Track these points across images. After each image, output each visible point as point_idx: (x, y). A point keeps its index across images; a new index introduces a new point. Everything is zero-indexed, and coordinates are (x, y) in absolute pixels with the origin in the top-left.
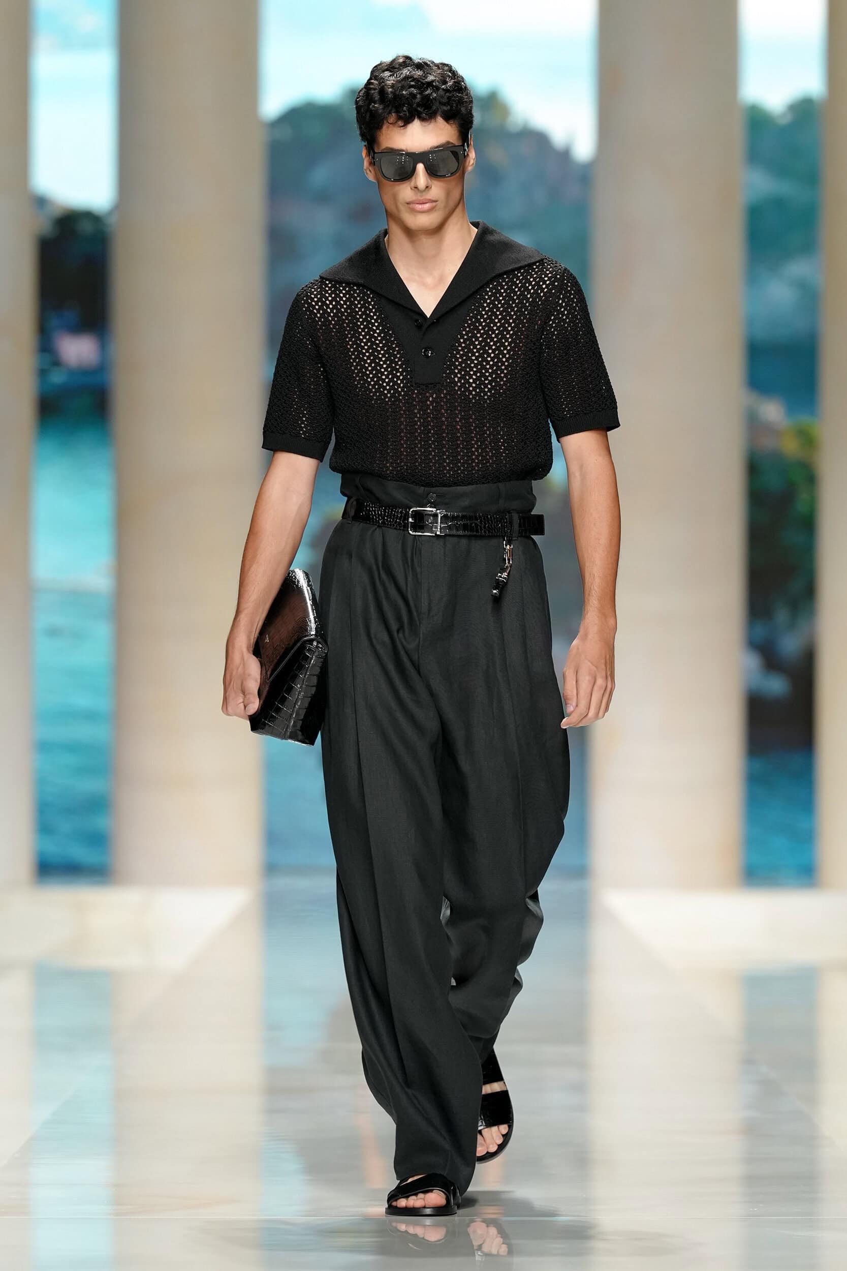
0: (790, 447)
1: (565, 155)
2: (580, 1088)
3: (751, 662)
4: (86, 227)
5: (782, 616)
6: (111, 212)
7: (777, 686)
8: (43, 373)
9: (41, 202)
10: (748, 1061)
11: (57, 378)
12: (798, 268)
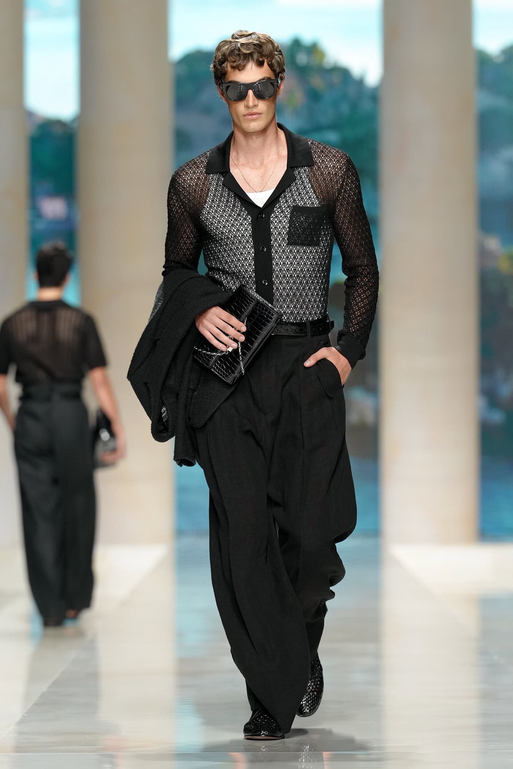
0: (504, 266)
1: (360, 83)
6: (74, 120)
7: (497, 417)
8: (32, 223)
9: (30, 114)
11: (41, 226)
12: (508, 153)
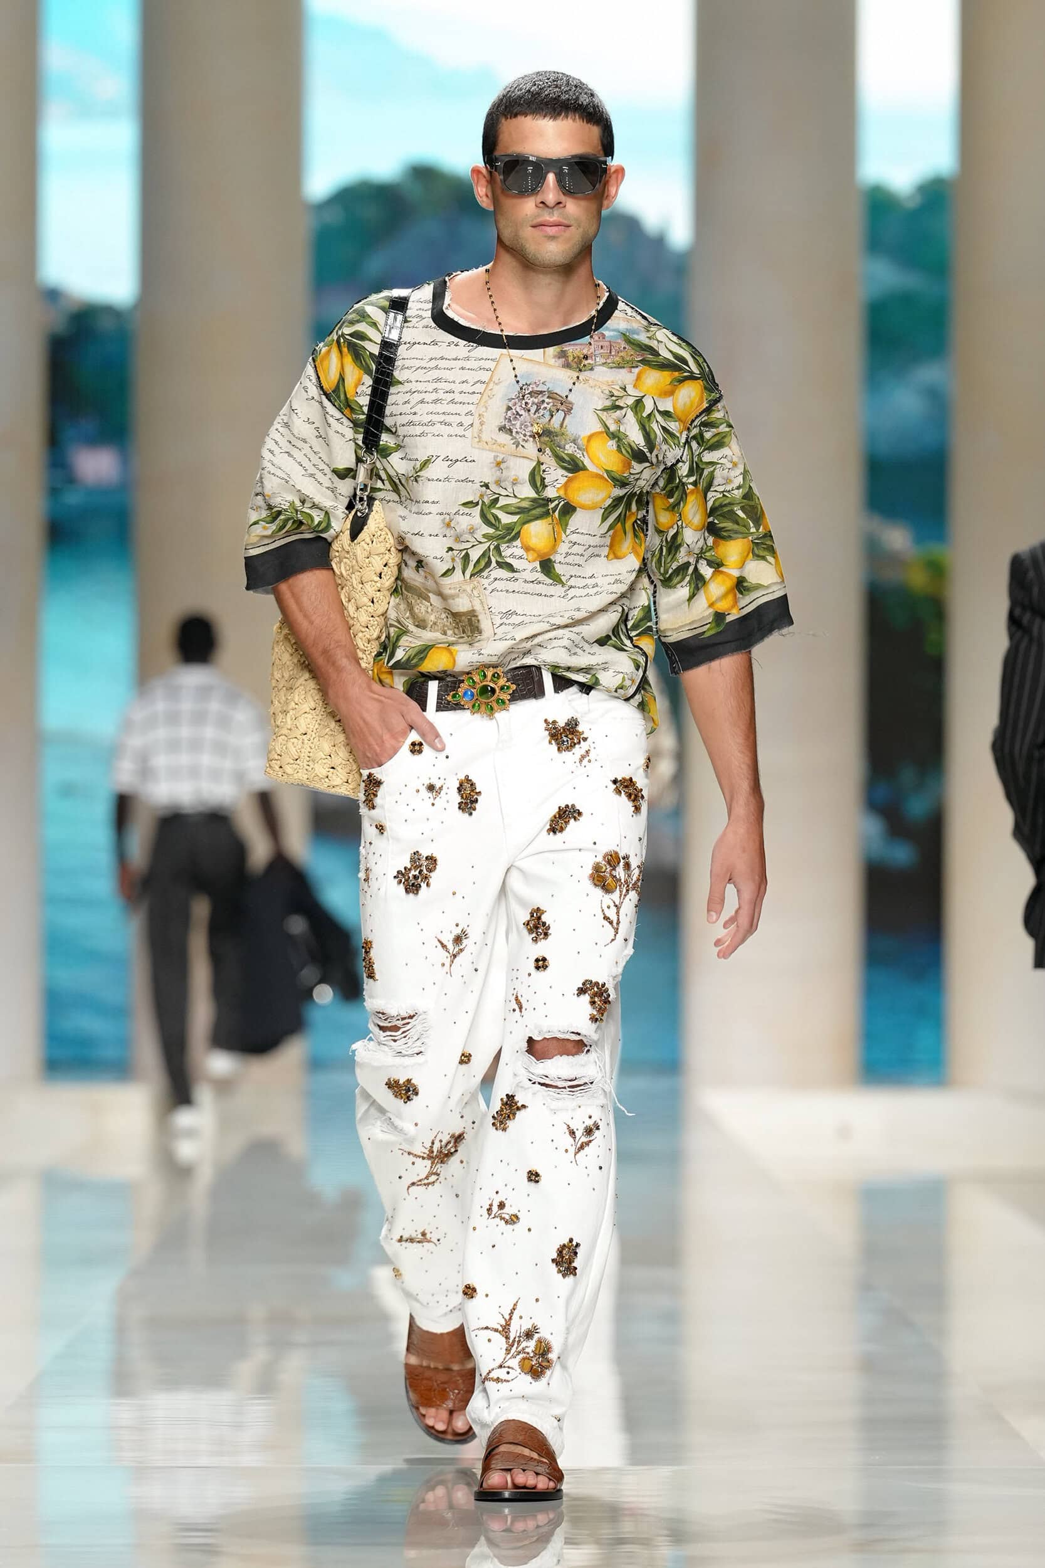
0: (918, 579)
1: (659, 242)
2: (672, 1318)
3: (873, 827)
4: (106, 324)
5: (908, 775)
7: (902, 855)
8: (54, 492)
9: (53, 295)
10: (866, 1287)
12: (928, 374)
